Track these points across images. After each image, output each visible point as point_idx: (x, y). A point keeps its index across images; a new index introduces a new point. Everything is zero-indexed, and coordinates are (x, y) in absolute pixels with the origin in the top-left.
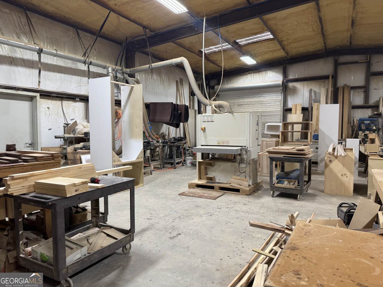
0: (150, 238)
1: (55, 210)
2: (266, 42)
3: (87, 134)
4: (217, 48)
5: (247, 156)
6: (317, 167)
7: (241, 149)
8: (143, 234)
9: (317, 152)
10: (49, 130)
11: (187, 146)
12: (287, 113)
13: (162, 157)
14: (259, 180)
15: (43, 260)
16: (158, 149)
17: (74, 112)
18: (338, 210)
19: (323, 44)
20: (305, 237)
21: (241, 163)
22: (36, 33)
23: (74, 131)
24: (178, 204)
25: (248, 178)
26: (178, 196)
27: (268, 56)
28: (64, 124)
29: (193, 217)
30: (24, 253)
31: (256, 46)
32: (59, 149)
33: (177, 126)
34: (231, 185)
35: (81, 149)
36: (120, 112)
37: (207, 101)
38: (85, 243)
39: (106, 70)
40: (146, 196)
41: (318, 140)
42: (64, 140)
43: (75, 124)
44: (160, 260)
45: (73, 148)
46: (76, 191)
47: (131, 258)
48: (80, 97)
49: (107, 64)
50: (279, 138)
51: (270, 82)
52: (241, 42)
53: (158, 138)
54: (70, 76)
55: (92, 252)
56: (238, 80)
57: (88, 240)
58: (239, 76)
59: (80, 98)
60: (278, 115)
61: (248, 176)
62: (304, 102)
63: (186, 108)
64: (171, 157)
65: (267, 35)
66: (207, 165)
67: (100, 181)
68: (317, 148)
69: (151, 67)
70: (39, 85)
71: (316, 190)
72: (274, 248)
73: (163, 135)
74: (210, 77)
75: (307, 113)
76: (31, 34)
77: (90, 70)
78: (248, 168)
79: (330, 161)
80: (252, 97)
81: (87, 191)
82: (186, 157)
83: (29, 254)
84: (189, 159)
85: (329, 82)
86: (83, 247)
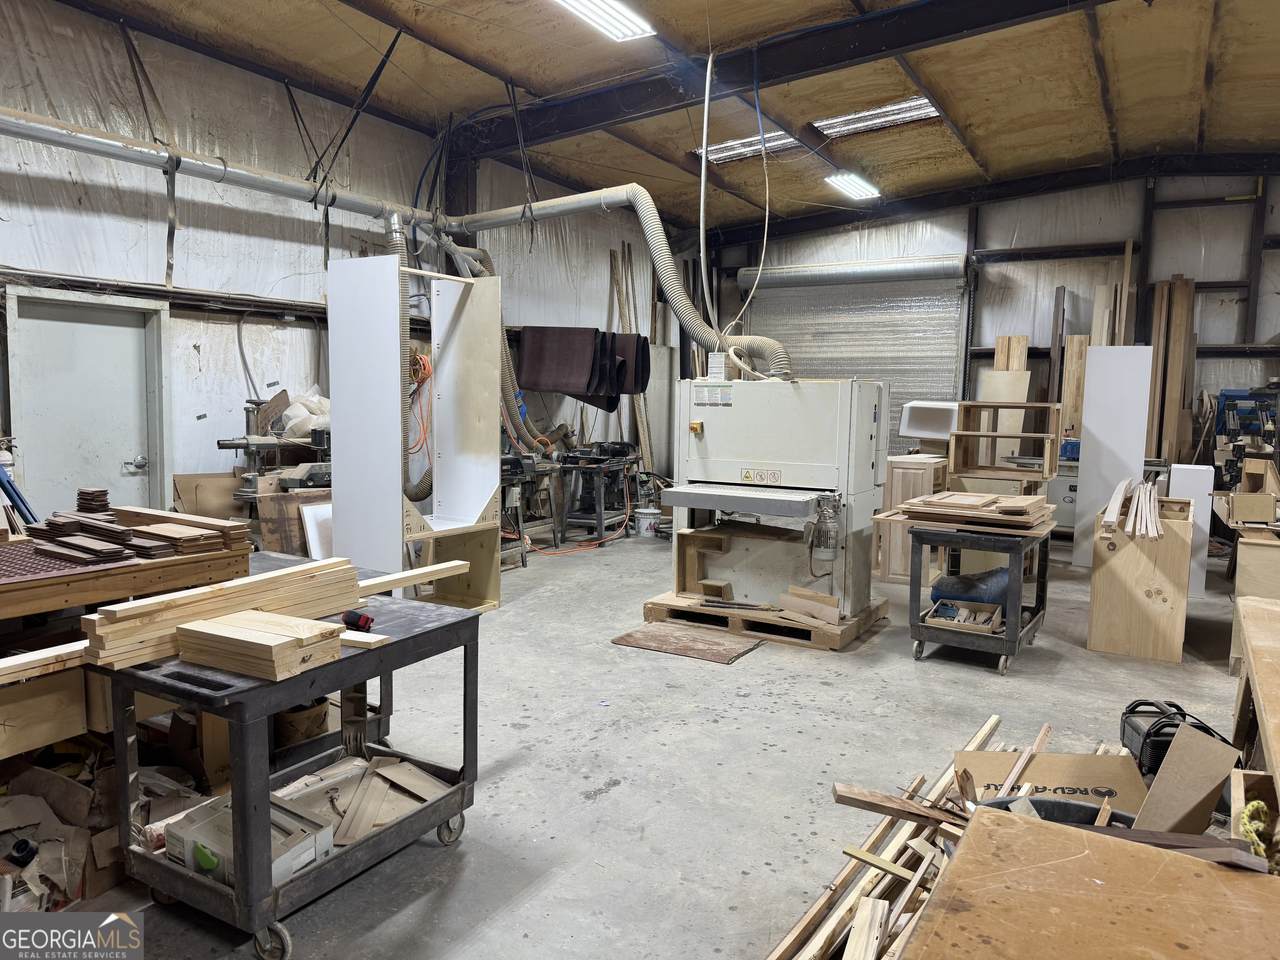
0: (524, 794)
1: (241, 720)
2: (913, 129)
3: (321, 437)
4: (751, 144)
5: (840, 523)
6: (1070, 551)
7: (819, 502)
8: (502, 780)
9: (1072, 501)
10: (199, 418)
11: (642, 470)
12: (978, 366)
13: (560, 506)
14: (875, 600)
15: (203, 864)
16: (546, 481)
17: (278, 359)
18: (1124, 722)
19: (1106, 137)
20: (995, 864)
21: (819, 546)
22: (158, 104)
23: (278, 425)
24: (610, 677)
25: (838, 594)
26: (610, 648)
27: (921, 174)
28: (248, 402)
29: (657, 723)
30: (141, 838)
31: (880, 141)
32: (229, 482)
33: (611, 405)
34: (781, 614)
35: (302, 484)
36: (425, 358)
37: (710, 335)
38: (324, 809)
39: (381, 222)
40: (509, 643)
41: (1078, 460)
42: (246, 453)
43: (283, 399)
44: (554, 869)
45: (275, 482)
46: (304, 660)
47: (466, 860)
48: (296, 310)
49: (384, 202)
50: (947, 455)
51: (924, 260)
52: (829, 128)
53: (545, 445)
54: (266, 243)
55: (348, 842)
56: (817, 250)
57: (332, 801)
58: (819, 236)
59: (299, 313)
60: (950, 371)
61: (840, 588)
62: (1036, 332)
63: (642, 345)
64: (588, 508)
65: (920, 107)
66: (704, 547)
67: (373, 620)
68: (1073, 489)
69: (528, 214)
70: (169, 276)
71: (1059, 638)
72: (913, 843)
73: (562, 433)
74: (722, 238)
75: (1044, 366)
76: (141, 108)
77: (330, 222)
78: (840, 561)
79: (1111, 547)
80: (861, 309)
81: (337, 658)
82: (636, 507)
83: (159, 844)
84: (647, 515)
85: (1122, 262)
86: (322, 827)
